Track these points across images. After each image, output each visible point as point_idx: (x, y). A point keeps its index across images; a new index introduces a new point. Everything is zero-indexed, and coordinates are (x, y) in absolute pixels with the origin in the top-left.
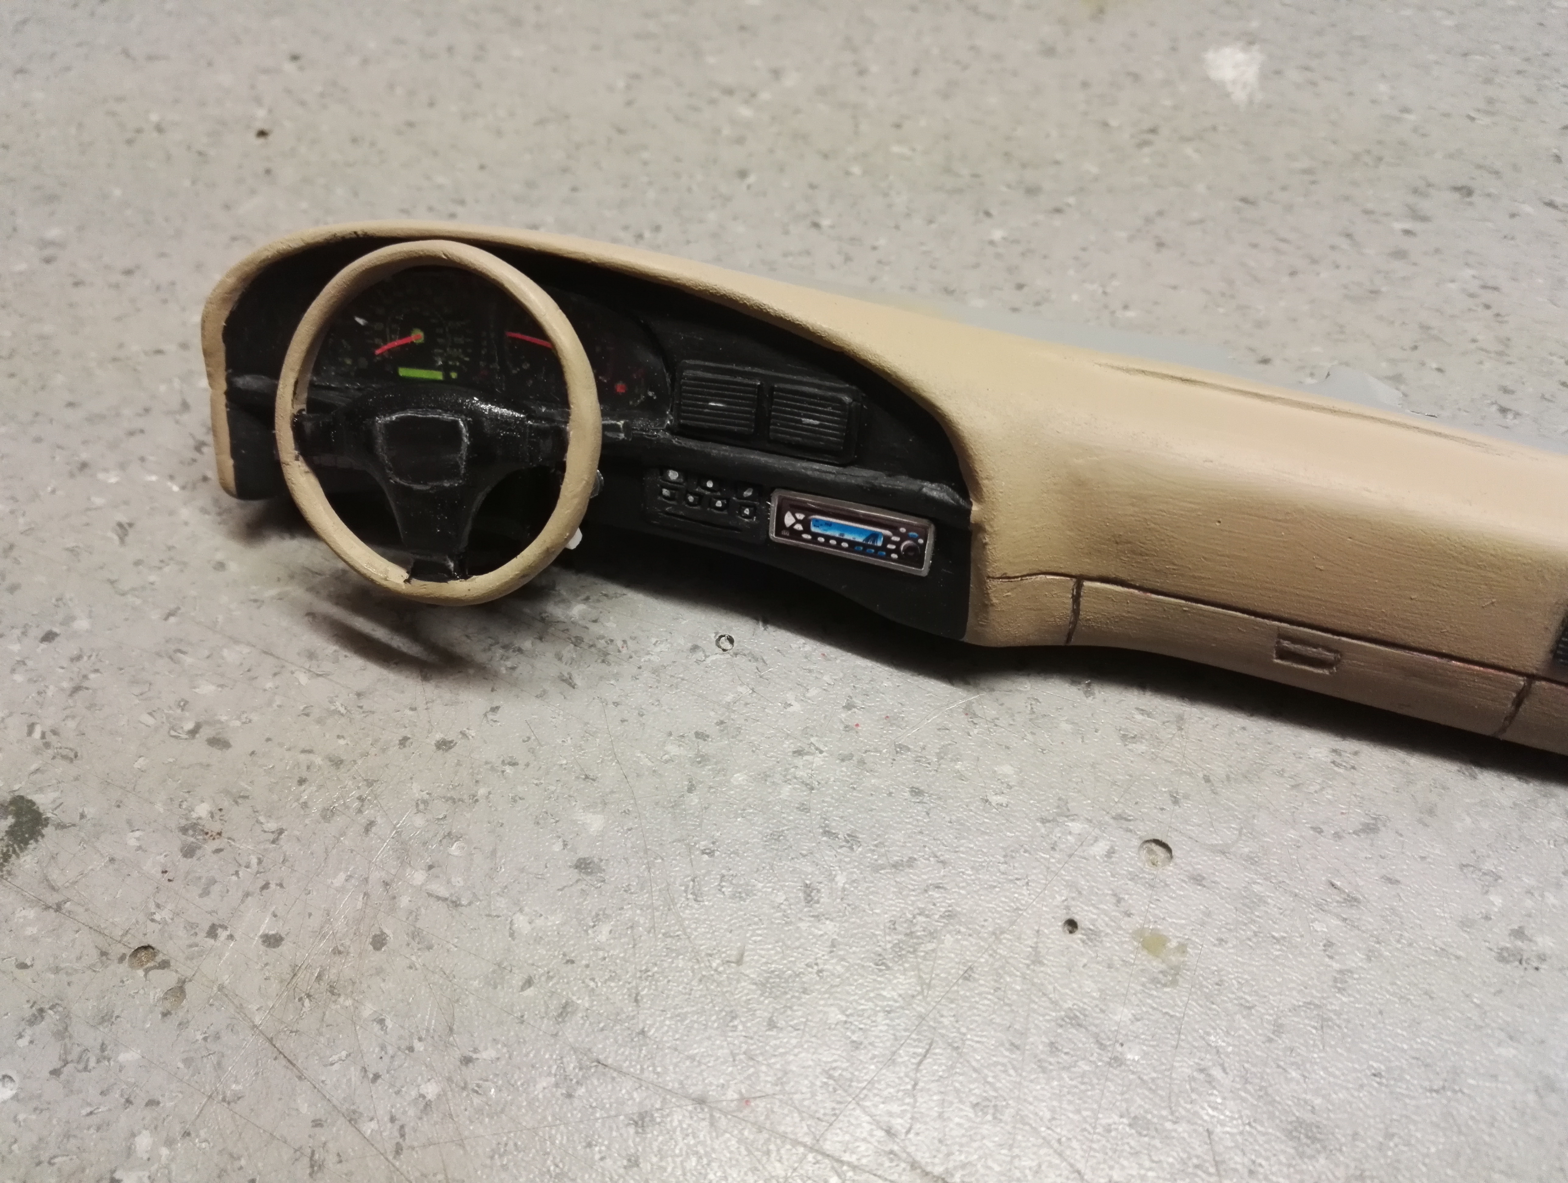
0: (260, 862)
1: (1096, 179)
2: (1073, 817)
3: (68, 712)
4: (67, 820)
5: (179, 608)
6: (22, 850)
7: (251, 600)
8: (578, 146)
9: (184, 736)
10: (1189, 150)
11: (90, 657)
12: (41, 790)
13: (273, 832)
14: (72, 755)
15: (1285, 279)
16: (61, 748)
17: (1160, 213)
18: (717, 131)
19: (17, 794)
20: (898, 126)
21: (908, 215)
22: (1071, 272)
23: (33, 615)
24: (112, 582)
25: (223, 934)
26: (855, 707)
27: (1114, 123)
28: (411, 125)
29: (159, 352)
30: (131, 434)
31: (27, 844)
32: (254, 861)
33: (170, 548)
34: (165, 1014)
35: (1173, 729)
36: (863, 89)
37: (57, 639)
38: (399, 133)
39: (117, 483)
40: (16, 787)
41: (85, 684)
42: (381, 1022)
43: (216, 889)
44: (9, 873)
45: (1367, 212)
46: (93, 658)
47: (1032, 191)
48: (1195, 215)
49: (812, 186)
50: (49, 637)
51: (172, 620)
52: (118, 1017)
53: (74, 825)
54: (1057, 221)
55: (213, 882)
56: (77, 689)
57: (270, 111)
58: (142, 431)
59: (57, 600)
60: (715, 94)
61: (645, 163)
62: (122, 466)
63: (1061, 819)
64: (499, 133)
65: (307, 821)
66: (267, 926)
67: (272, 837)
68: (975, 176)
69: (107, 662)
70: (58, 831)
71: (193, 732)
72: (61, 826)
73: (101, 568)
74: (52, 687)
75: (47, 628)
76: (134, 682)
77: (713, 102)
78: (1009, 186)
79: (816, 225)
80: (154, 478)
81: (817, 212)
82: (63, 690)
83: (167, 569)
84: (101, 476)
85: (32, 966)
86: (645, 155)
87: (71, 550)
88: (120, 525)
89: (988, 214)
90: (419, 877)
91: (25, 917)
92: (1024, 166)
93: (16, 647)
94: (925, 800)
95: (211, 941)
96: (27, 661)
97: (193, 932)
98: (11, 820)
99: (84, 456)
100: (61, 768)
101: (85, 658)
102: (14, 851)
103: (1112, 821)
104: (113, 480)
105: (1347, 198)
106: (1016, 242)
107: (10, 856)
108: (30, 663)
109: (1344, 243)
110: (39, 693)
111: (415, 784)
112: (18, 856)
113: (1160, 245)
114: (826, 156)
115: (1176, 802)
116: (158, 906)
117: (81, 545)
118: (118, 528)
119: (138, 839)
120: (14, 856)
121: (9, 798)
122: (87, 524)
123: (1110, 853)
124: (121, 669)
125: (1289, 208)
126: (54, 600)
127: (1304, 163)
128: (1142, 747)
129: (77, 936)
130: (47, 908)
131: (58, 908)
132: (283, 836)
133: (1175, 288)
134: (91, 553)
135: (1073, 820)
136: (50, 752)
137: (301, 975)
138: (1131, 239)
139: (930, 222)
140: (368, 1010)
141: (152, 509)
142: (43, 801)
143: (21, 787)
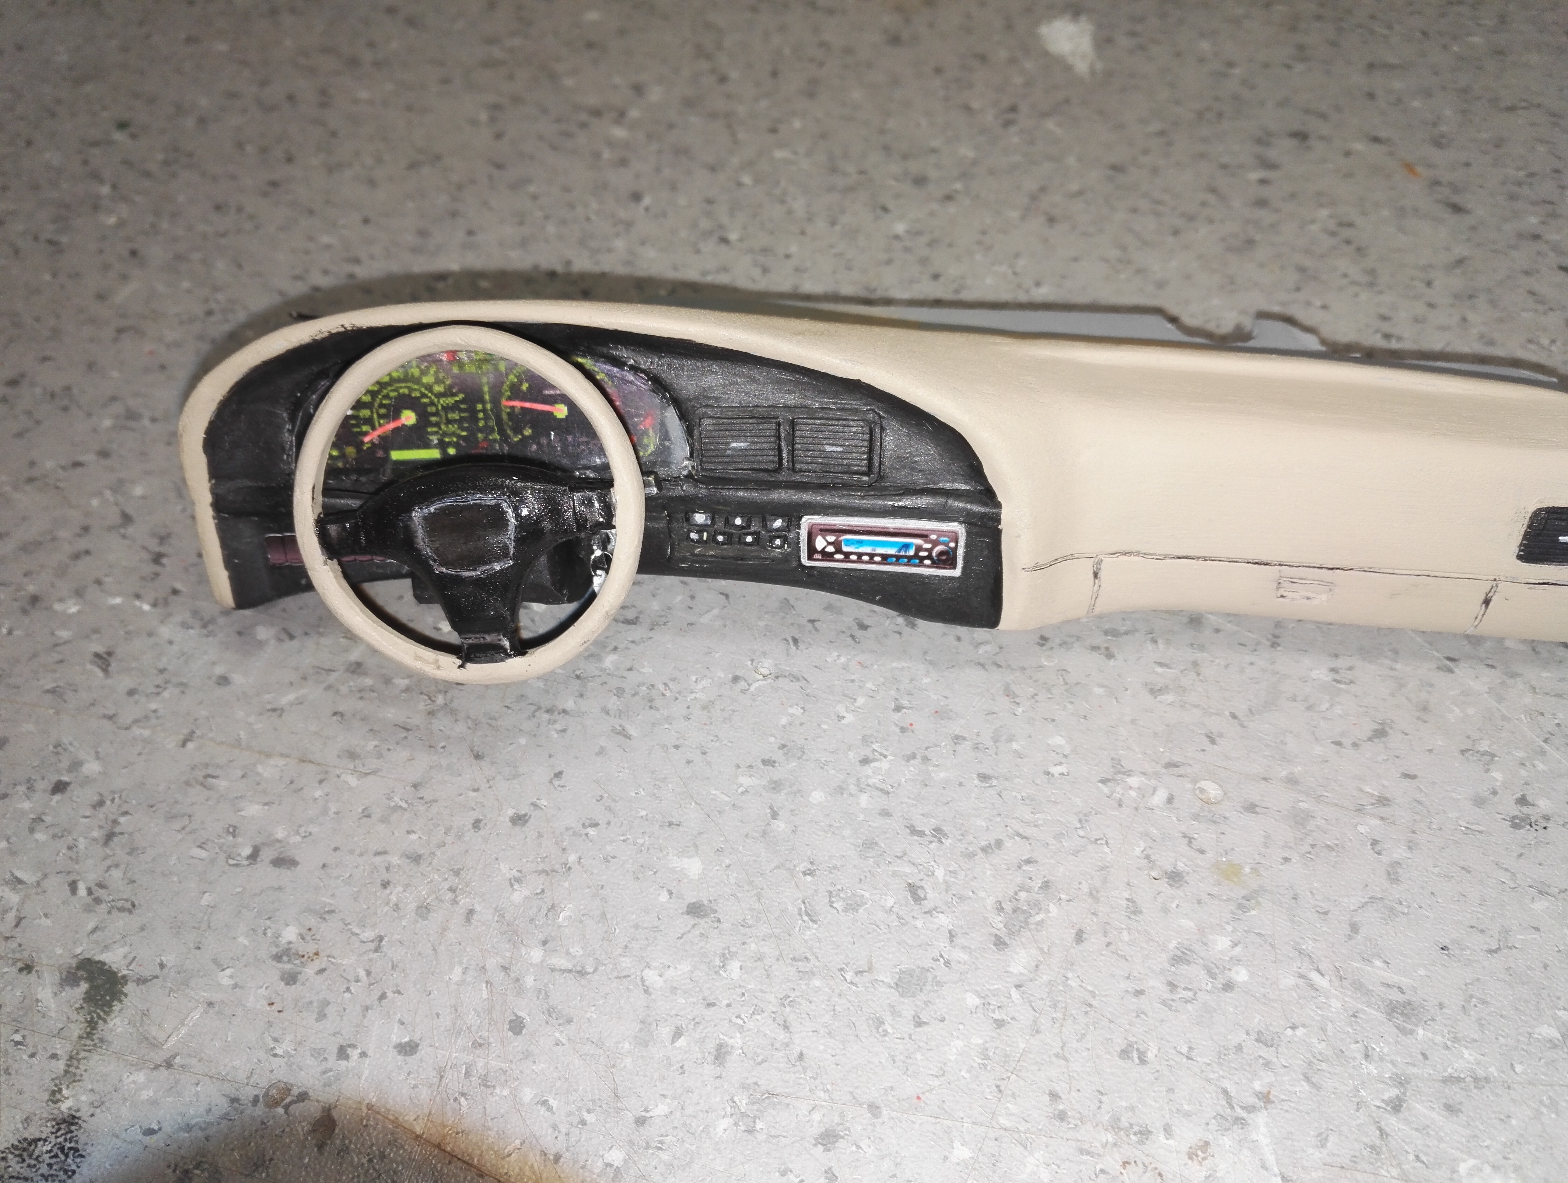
0: (369, 973)
1: (975, 163)
2: (1129, 773)
3: (109, 862)
4: (146, 973)
5: (194, 732)
6: (107, 1014)
7: (268, 710)
8: (460, 187)
9: (245, 863)
10: (1050, 125)
11: (113, 800)
12: (106, 948)
13: (372, 941)
14: (128, 905)
15: (1170, 239)
16: (113, 901)
17: (1043, 189)
18: (597, 155)
19: (81, 957)
20: (774, 130)
21: (810, 220)
22: (978, 257)
23: (34, 768)
24: (111, 718)
25: (354, 1054)
26: (904, 708)
27: (976, 105)
28: (274, 184)
29: (77, 464)
30: (77, 556)
31: (110, 1006)
32: (362, 974)
33: (162, 671)
34: (321, 1147)
35: (1193, 675)
36: (728, 96)
37: (70, 788)
38: (265, 194)
39: (79, 612)
40: (79, 951)
41: (117, 829)
42: (545, 1103)
43: (331, 1010)
44: (102, 1040)
45: (1224, 167)
46: (117, 800)
47: (920, 181)
48: (1074, 187)
49: (710, 202)
50: (59, 787)
51: (190, 745)
52: (271, 1160)
53: (156, 977)
54: (952, 209)
55: (326, 1003)
56: (109, 837)
57: (114, 187)
58: (87, 552)
59: (55, 747)
60: (584, 117)
61: (535, 197)
62: (79, 593)
63: (1118, 777)
64: (372, 183)
65: (404, 923)
66: (399, 1036)
67: (373, 946)
68: (862, 172)
69: (134, 802)
70: (142, 987)
71: (254, 856)
72: (142, 981)
73: (93, 704)
74: (81, 839)
75: (55, 778)
76: (171, 817)
77: (583, 125)
78: (896, 179)
79: (724, 240)
80: (118, 600)
81: (721, 227)
82: (95, 840)
83: (166, 694)
84: (58, 607)
85: (160, 1129)
86: (532, 189)
87: (53, 691)
88: (97, 655)
89: (885, 209)
90: (536, 954)
91: (134, 1082)
92: (905, 157)
93: (26, 805)
94: (994, 784)
95: (344, 1063)
96: (44, 818)
97: (322, 1058)
98: (84, 986)
99: (31, 589)
100: (120, 921)
101: (108, 803)
102: (99, 1017)
103: (1164, 770)
104: (73, 610)
105: (1202, 156)
106: (919, 233)
107: (96, 1023)
108: (48, 819)
109: (1211, 198)
110: (70, 848)
111: (502, 865)
112: (105, 1021)
113: (1052, 220)
114: (713, 169)
115: (1213, 741)
116: (276, 1040)
117: (61, 684)
118: (97, 660)
119: (231, 977)
120: (100, 1022)
121: (74, 963)
122: (61, 661)
123: (1170, 800)
124: (152, 806)
125: (1155, 171)
126: (51, 747)
127: (1155, 126)
128: (1169, 697)
129: (198, 1089)
130: (157, 1067)
131: (169, 1065)
132: (384, 942)
133: (1075, 260)
134: (76, 691)
135: (1129, 775)
136: (103, 908)
137: (449, 1075)
138: (1023, 218)
139: (833, 223)
140: (528, 1095)
141: (127, 633)
142: (114, 958)
143: (85, 949)
